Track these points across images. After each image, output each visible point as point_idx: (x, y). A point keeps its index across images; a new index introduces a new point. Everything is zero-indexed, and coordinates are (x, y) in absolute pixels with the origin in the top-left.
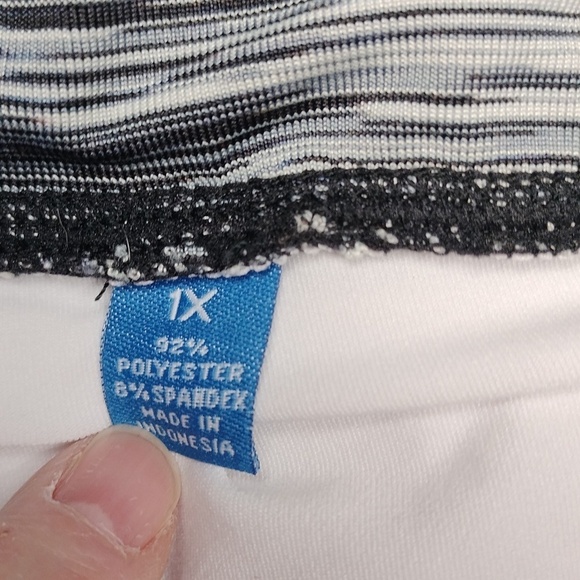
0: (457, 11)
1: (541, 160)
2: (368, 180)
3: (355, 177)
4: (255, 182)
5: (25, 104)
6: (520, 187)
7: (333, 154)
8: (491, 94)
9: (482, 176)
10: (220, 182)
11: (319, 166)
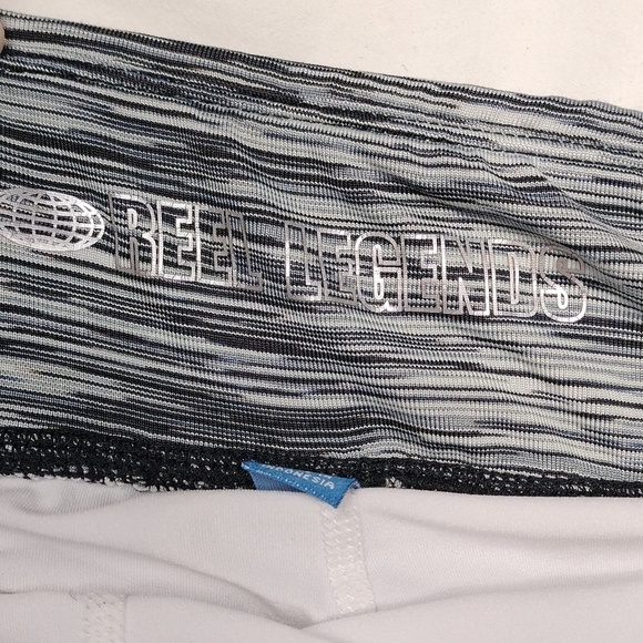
0: (465, 389)
1: (522, 469)
2: (426, 467)
3: (420, 465)
4: (363, 459)
5: (236, 387)
6: (508, 482)
7: (408, 451)
8: (491, 431)
9: (488, 473)
10: (343, 456)
11: (400, 456)
